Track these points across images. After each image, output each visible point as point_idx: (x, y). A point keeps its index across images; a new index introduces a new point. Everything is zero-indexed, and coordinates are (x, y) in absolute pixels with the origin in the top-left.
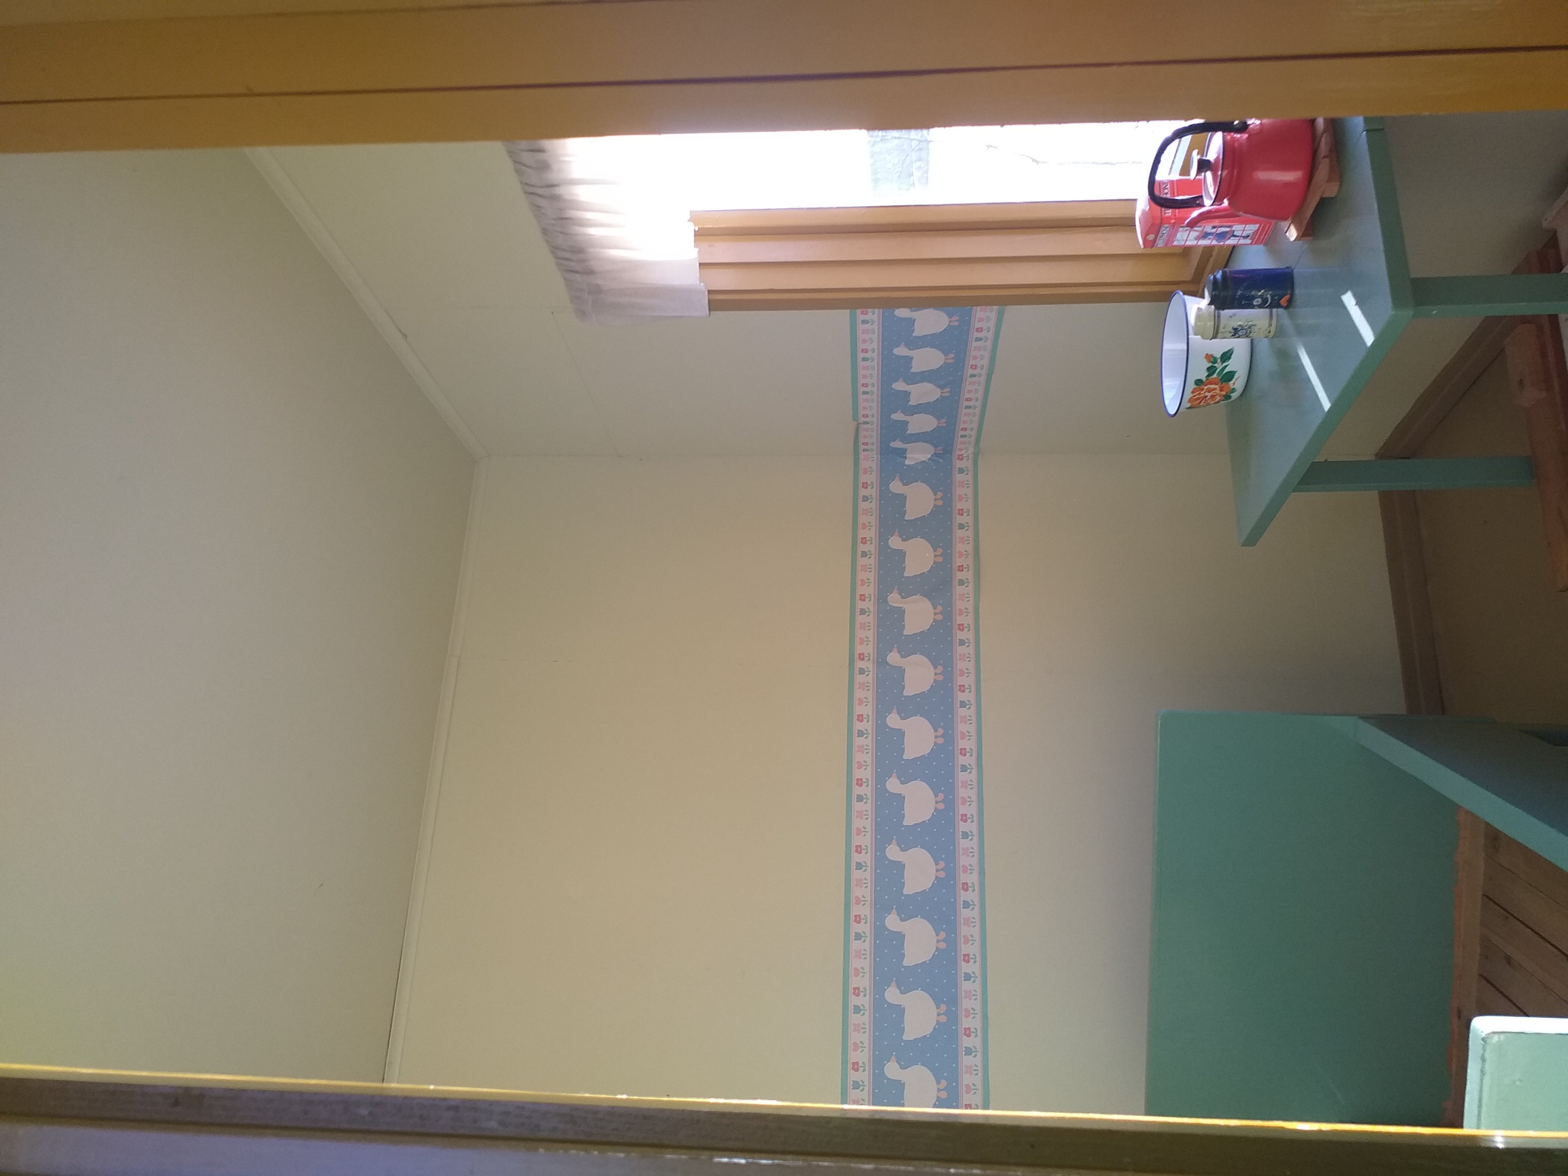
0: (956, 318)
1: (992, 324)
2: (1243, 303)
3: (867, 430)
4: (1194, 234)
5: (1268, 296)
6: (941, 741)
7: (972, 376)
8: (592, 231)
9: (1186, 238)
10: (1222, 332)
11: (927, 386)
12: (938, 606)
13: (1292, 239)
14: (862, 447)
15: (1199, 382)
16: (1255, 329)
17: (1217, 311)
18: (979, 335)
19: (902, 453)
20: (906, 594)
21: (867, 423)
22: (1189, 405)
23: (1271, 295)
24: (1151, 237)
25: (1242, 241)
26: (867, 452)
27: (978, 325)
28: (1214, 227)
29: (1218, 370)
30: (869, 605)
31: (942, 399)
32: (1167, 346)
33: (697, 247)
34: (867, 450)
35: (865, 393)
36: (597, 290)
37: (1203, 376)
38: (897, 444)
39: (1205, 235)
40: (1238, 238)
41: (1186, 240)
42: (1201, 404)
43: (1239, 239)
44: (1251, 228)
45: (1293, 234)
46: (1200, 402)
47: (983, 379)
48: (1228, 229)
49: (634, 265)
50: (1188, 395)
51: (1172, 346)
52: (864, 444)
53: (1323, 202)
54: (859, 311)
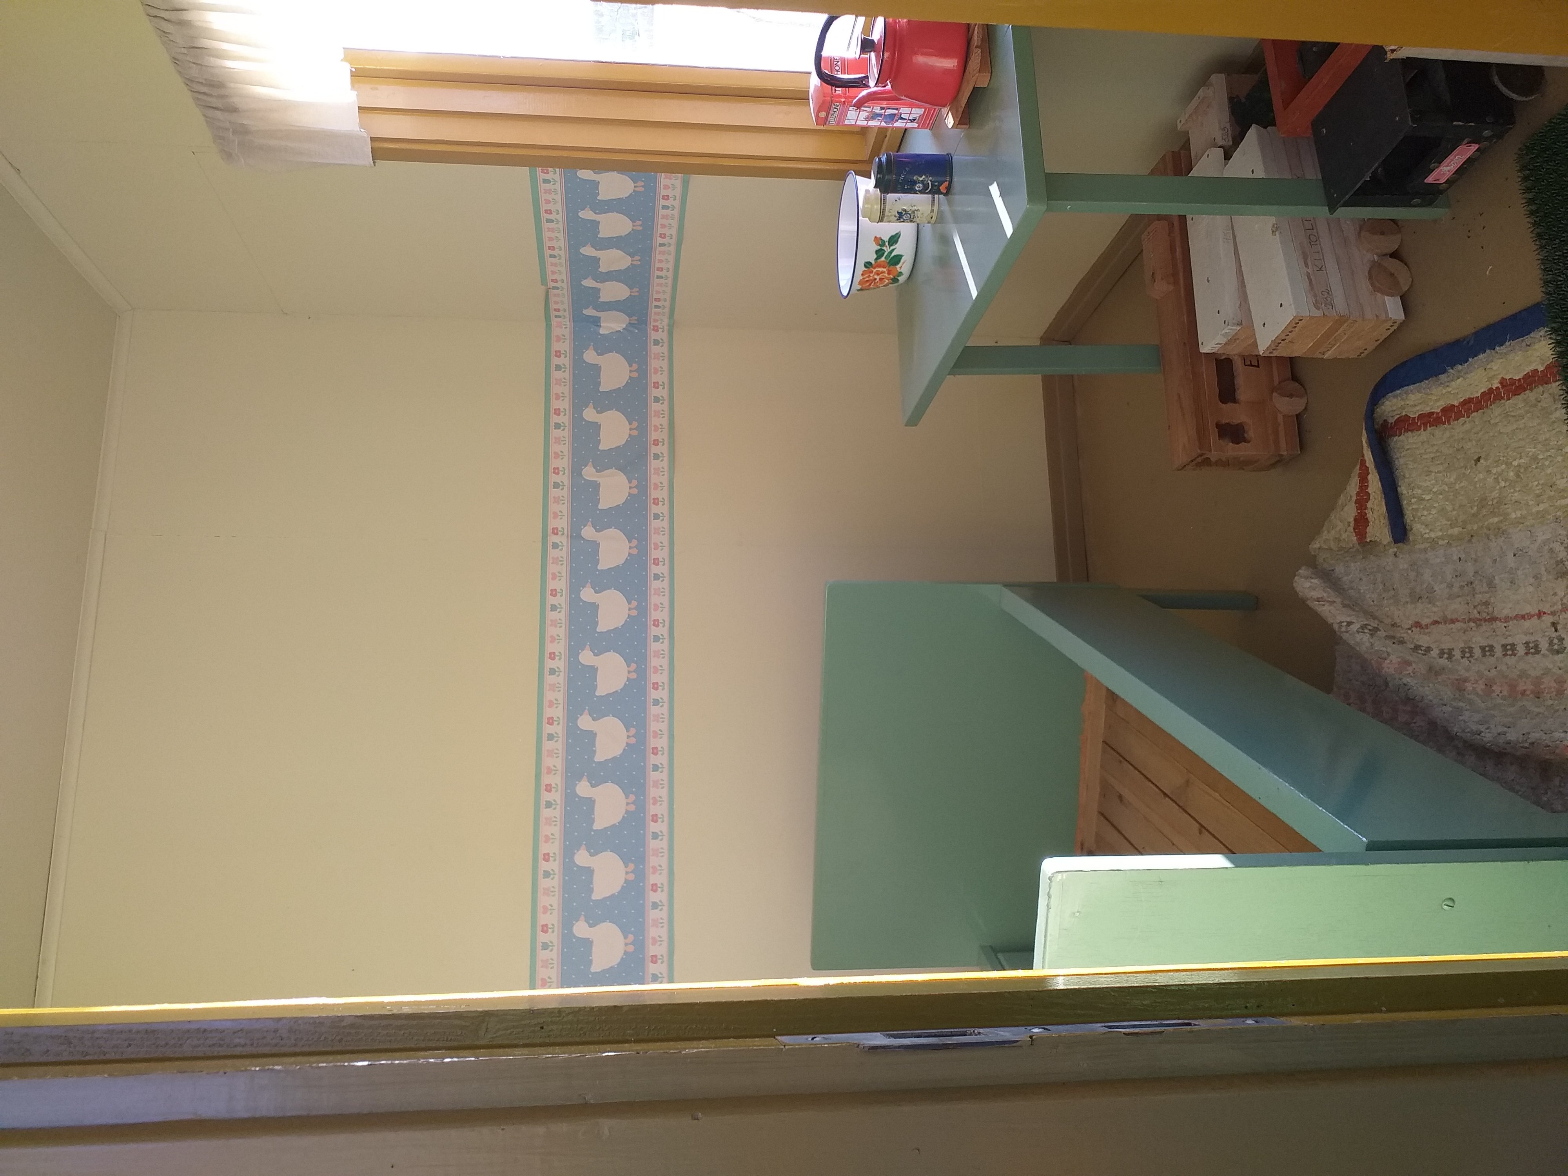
0: (640, 183)
1: (678, 192)
2: (906, 188)
3: (558, 295)
4: (863, 115)
5: (929, 182)
6: (634, 613)
7: (661, 245)
8: (229, 64)
9: (856, 118)
10: (888, 216)
11: (616, 253)
12: (633, 480)
13: (950, 126)
14: (553, 313)
15: (868, 265)
16: (918, 214)
17: (883, 195)
18: (666, 203)
19: (596, 322)
20: (600, 468)
21: (557, 288)
22: (859, 287)
23: (931, 181)
24: (823, 114)
25: (909, 125)
26: (559, 319)
27: (664, 192)
28: (882, 109)
29: (886, 254)
30: (564, 478)
31: (633, 266)
32: (842, 227)
33: (355, 90)
34: (560, 317)
35: (552, 256)
36: (242, 131)
37: (872, 258)
38: (589, 312)
39: (873, 116)
40: (906, 121)
41: (857, 120)
42: (871, 286)
43: (906, 123)
44: (917, 112)
45: (950, 121)
46: (870, 285)
47: (672, 249)
48: (896, 112)
49: (285, 106)
50: (858, 277)
51: (846, 227)
52: (555, 310)
53: (976, 92)
54: (539, 169)
